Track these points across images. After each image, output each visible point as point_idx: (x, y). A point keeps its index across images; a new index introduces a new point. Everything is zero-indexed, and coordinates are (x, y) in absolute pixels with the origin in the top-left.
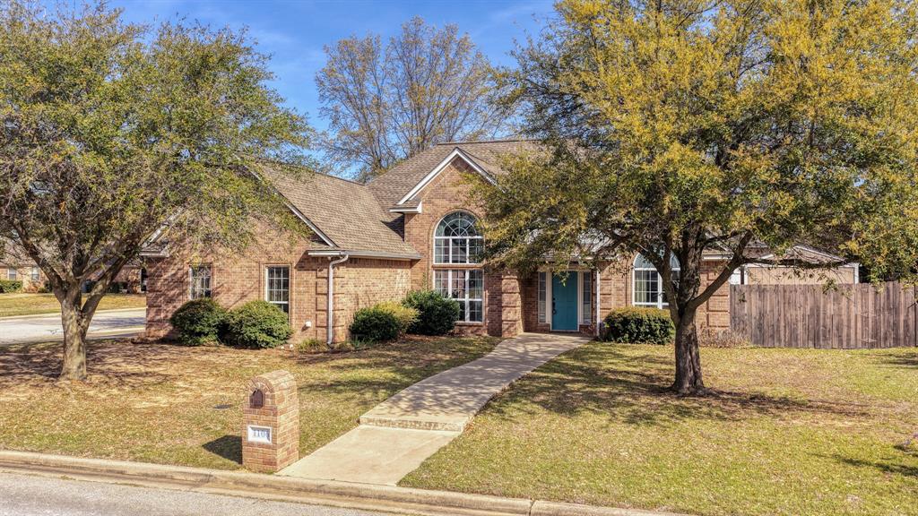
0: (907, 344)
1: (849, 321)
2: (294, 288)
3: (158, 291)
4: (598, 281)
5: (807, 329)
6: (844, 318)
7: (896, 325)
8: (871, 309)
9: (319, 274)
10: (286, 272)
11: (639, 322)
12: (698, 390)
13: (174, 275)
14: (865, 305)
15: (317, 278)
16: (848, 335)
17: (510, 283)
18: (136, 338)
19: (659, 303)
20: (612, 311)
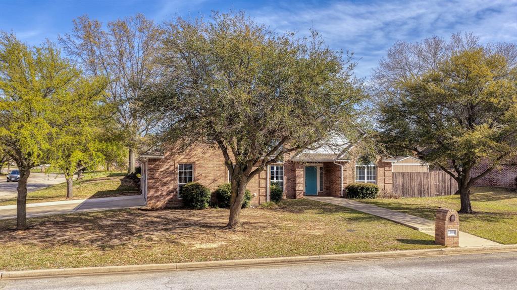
0: (448, 194)
1: (431, 186)
3: (156, 179)
4: (342, 171)
5: (418, 190)
6: (429, 185)
7: (445, 187)
8: (437, 181)
13: (168, 169)
14: (435, 180)
16: (431, 192)
17: (300, 173)
18: (139, 207)
19: (366, 181)
20: (348, 184)
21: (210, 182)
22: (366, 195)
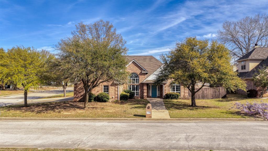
0: (218, 98)
2: (110, 90)
4: (164, 87)
5: (201, 96)
6: (208, 94)
7: (216, 95)
8: (212, 92)
9: (116, 87)
10: (108, 86)
11: (173, 95)
12: (195, 106)
13: (81, 87)
15: (115, 87)
16: (208, 97)
17: (145, 88)
18: (71, 101)
19: (175, 92)
20: (167, 93)
21: (96, 92)
22: (173, 98)
